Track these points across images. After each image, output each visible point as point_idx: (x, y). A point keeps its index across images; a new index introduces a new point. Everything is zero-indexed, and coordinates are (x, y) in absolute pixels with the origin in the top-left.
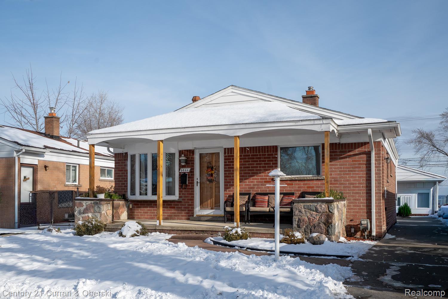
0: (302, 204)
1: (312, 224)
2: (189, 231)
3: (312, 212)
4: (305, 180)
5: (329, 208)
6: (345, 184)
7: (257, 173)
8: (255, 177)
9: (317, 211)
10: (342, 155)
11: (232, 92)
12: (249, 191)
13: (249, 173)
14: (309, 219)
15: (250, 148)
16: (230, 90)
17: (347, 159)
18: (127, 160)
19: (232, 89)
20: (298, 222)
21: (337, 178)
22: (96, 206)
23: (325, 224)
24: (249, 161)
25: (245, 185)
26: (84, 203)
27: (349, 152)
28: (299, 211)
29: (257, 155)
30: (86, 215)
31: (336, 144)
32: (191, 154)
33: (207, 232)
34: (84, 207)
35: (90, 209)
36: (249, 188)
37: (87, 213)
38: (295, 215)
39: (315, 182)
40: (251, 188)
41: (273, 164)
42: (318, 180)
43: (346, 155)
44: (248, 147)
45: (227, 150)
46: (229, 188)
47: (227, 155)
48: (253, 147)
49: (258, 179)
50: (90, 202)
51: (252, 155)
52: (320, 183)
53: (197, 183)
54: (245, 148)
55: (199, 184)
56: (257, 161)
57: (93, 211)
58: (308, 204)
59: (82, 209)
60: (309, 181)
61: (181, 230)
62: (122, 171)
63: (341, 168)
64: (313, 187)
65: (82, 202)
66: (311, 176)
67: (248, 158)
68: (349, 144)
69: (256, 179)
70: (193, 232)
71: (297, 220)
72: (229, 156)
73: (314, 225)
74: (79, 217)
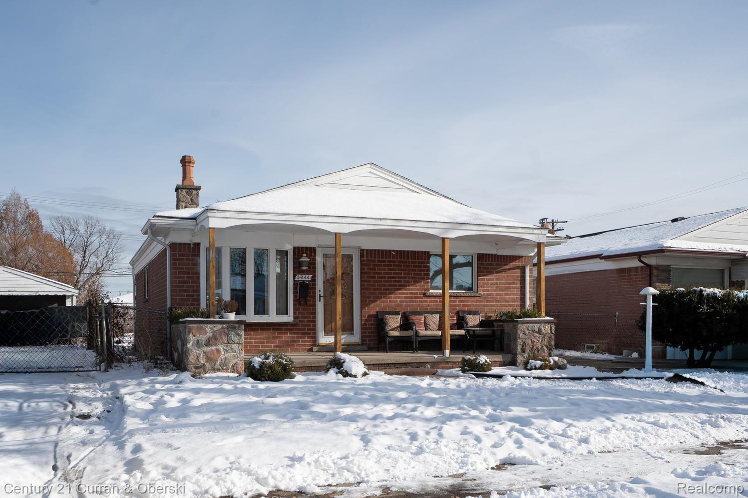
0: (526, 325)
1: (535, 348)
2: (386, 365)
3: (535, 334)
4: (461, 296)
5: (551, 329)
6: (501, 302)
7: (405, 286)
8: (403, 291)
9: (540, 332)
10: (498, 268)
11: (370, 172)
12: (395, 309)
13: (395, 286)
14: (533, 342)
15: (397, 251)
16: (367, 168)
17: (503, 274)
18: (199, 255)
19: (370, 167)
20: (523, 346)
21: (493, 294)
22: (233, 333)
23: (547, 347)
24: (395, 270)
25: (390, 301)
26: (208, 328)
27: (505, 265)
28: (523, 334)
29: (406, 262)
30: (214, 348)
31: (492, 255)
32: (313, 255)
33: (411, 364)
34: (208, 334)
35: (221, 338)
36: (395, 305)
37: (216, 345)
38: (519, 338)
39: (471, 299)
40: (398, 305)
41: (425, 274)
42: (475, 296)
43: (501, 269)
44: (394, 251)
45: (365, 251)
46: (369, 305)
47: (365, 259)
48: (400, 251)
49: (407, 294)
50: (220, 326)
51: (399, 262)
52: (475, 300)
53: (320, 296)
54: (390, 251)
55: (322, 299)
56: (405, 270)
57: (226, 342)
58: (532, 325)
59: (203, 338)
60: (465, 298)
61: (374, 364)
62: (188, 273)
63: (497, 283)
64: (469, 305)
65: (203, 326)
66: (464, 291)
67: (394, 266)
68: (504, 256)
69: (404, 294)
70: (392, 365)
71: (522, 343)
72: (368, 261)
73: (538, 348)
74: (197, 351)
